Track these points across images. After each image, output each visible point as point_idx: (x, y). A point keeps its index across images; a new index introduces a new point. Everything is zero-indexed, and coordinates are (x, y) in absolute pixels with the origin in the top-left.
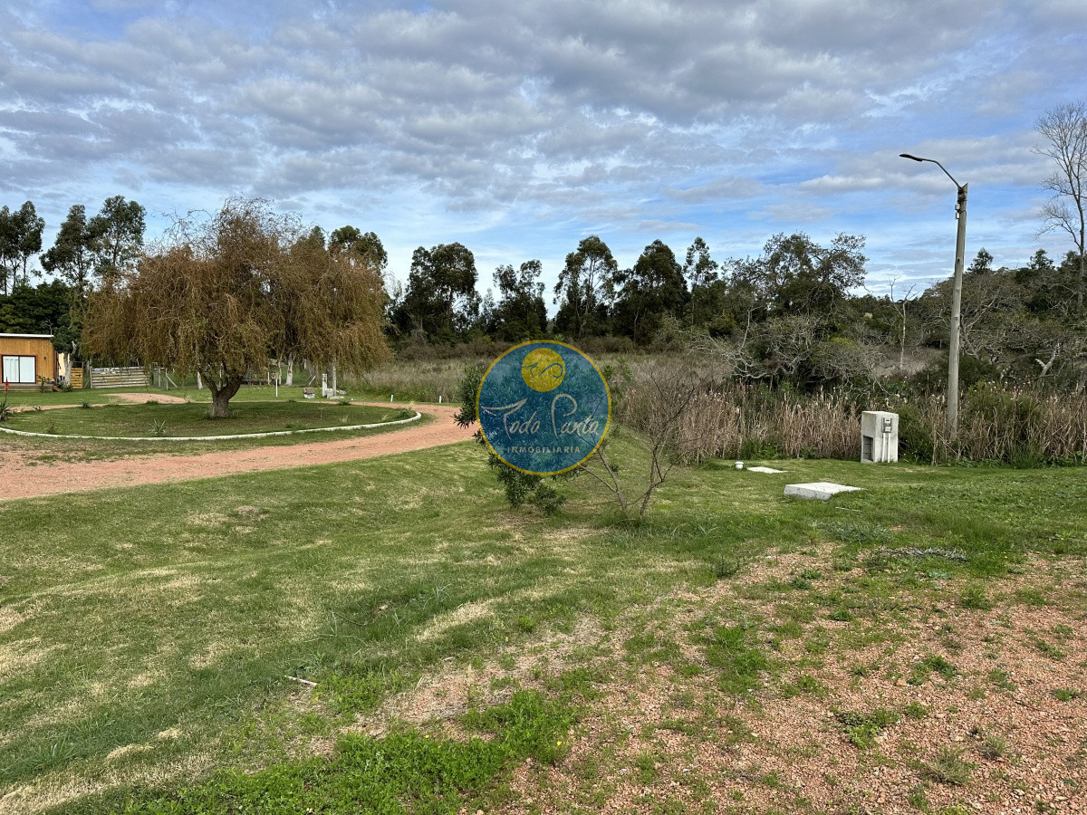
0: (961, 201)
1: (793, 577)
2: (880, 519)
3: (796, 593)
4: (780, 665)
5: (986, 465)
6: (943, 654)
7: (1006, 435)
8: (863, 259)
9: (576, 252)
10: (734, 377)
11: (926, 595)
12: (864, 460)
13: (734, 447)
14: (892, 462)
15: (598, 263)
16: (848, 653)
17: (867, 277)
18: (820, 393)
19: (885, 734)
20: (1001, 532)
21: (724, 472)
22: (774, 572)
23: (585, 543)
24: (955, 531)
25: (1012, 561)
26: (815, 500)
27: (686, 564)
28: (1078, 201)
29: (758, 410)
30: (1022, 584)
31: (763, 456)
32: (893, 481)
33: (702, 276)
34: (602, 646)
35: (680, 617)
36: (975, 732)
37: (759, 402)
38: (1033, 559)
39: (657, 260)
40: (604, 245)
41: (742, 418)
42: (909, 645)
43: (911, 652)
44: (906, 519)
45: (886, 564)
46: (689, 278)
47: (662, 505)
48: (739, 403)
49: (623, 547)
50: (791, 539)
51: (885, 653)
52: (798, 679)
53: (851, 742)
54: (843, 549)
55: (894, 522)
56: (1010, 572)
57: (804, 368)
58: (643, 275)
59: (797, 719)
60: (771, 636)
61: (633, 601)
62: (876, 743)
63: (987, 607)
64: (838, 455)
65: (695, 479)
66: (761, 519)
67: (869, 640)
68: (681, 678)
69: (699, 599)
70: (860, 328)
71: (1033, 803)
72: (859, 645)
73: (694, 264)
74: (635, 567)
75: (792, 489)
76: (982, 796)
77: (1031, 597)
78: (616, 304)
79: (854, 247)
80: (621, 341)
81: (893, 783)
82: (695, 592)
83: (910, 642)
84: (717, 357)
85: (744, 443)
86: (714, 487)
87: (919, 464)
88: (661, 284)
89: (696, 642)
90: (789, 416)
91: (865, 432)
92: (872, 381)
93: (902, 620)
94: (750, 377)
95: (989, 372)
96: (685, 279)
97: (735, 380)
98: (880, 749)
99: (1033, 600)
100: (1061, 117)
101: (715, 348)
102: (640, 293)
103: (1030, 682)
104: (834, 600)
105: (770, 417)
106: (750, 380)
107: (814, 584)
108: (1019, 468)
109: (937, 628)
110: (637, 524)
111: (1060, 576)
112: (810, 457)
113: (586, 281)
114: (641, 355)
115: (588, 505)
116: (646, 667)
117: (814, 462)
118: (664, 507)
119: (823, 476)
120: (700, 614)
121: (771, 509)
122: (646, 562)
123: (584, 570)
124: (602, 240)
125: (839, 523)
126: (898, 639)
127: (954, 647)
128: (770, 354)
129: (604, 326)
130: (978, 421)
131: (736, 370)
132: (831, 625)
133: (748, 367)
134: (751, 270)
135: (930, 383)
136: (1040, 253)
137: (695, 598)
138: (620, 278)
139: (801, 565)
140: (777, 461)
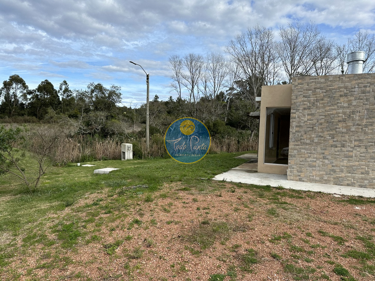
0: (148, 79)
1: (93, 202)
2: (124, 178)
3: (94, 207)
4: (86, 234)
5: (157, 158)
6: (138, 218)
7: (162, 149)
8: (120, 94)
9: (8, 80)
10: (78, 133)
11: (136, 200)
12: (122, 160)
13: (78, 158)
14: (131, 159)
15: (19, 86)
16: (110, 224)
17: (122, 100)
18: (108, 138)
19: (119, 248)
20: (157, 178)
21: (73, 167)
22: (87, 201)
23: (8, 202)
24: (145, 179)
25: (160, 186)
26: (104, 174)
27: (54, 204)
28: (179, 83)
29: (87, 144)
30: (162, 192)
31: (89, 161)
32: (130, 165)
33: (66, 95)
34: (12, 243)
35: (49, 224)
36: (145, 240)
37: (87, 141)
38: (166, 185)
39: (46, 87)
40: (21, 79)
41: (81, 147)
42: (129, 217)
43: (130, 219)
44: (132, 177)
45: (124, 192)
46: (61, 95)
47: (45, 182)
48: (79, 142)
49: (27, 201)
50: (95, 189)
51: (121, 221)
52: (92, 237)
53: (108, 254)
54: (111, 189)
55: (128, 178)
56: (159, 189)
57: (103, 129)
58: (40, 92)
59: (90, 251)
60: (83, 224)
61: (29, 222)
62: (116, 252)
63: (152, 201)
64: (115, 158)
65: (61, 171)
66: (85, 183)
67: (116, 218)
68: (46, 247)
69: (57, 216)
70: (121, 116)
71: (159, 257)
72: (113, 221)
73: (63, 90)
74: (31, 208)
75: (97, 171)
76: (145, 259)
77: (164, 195)
78: (28, 103)
79: (117, 90)
80: (31, 118)
81: (120, 263)
82: (56, 214)
83: (129, 216)
84: (71, 125)
85: (82, 156)
86: (68, 173)
87: (139, 159)
88: (48, 97)
89: (54, 232)
90: (98, 146)
91: (123, 150)
92: (125, 134)
93: (128, 209)
94: (84, 133)
95: (158, 131)
96: (59, 95)
97: (78, 134)
98: (117, 253)
99: (164, 196)
100: (174, 59)
101: (70, 122)
102: (39, 99)
103: (161, 221)
104: (106, 207)
105: (91, 147)
106: (84, 134)
107: (101, 203)
108: (165, 159)
109: (137, 210)
110: (34, 191)
111: (171, 188)
112: (105, 160)
113: (14, 93)
114: (41, 124)
115: (12, 186)
116: (32, 247)
117: (106, 161)
118: (47, 183)
119: (108, 166)
120: (57, 221)
121: (89, 179)
122: (36, 206)
123: (7, 213)
124: (21, 77)
125: (111, 181)
126: (126, 216)
127: (141, 215)
128: (91, 124)
129: (23, 112)
130: (154, 146)
131: (79, 130)
132: (105, 216)
133: (83, 129)
134: (83, 94)
135: (142, 134)
136: (171, 97)
137: (56, 216)
138: (30, 93)
139: (96, 197)
140: (93, 162)
